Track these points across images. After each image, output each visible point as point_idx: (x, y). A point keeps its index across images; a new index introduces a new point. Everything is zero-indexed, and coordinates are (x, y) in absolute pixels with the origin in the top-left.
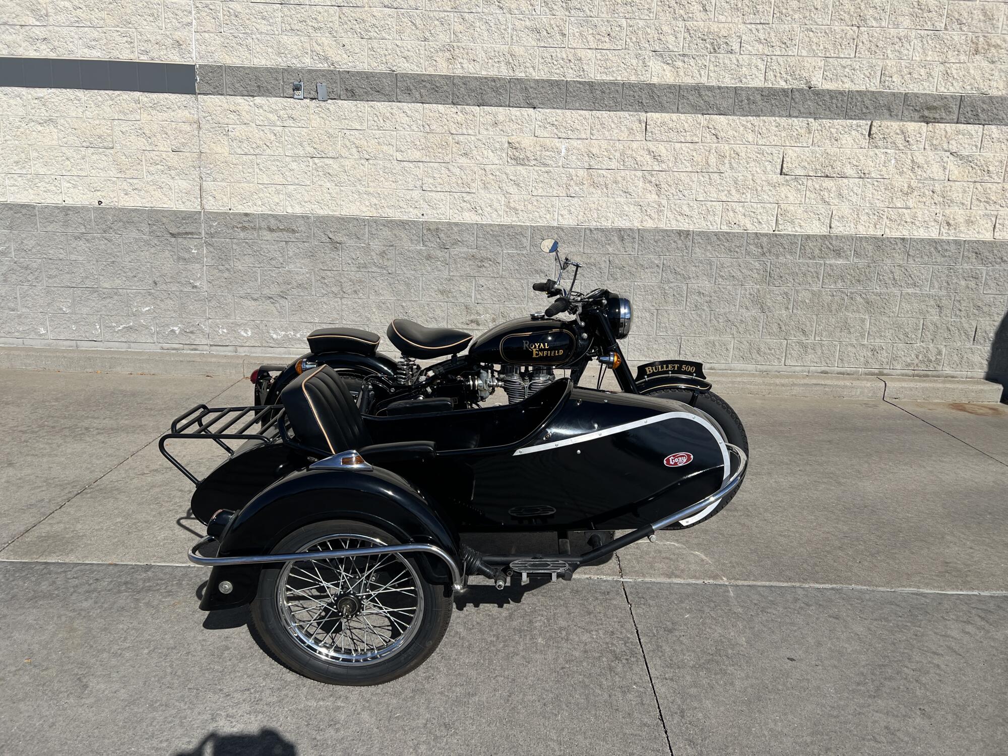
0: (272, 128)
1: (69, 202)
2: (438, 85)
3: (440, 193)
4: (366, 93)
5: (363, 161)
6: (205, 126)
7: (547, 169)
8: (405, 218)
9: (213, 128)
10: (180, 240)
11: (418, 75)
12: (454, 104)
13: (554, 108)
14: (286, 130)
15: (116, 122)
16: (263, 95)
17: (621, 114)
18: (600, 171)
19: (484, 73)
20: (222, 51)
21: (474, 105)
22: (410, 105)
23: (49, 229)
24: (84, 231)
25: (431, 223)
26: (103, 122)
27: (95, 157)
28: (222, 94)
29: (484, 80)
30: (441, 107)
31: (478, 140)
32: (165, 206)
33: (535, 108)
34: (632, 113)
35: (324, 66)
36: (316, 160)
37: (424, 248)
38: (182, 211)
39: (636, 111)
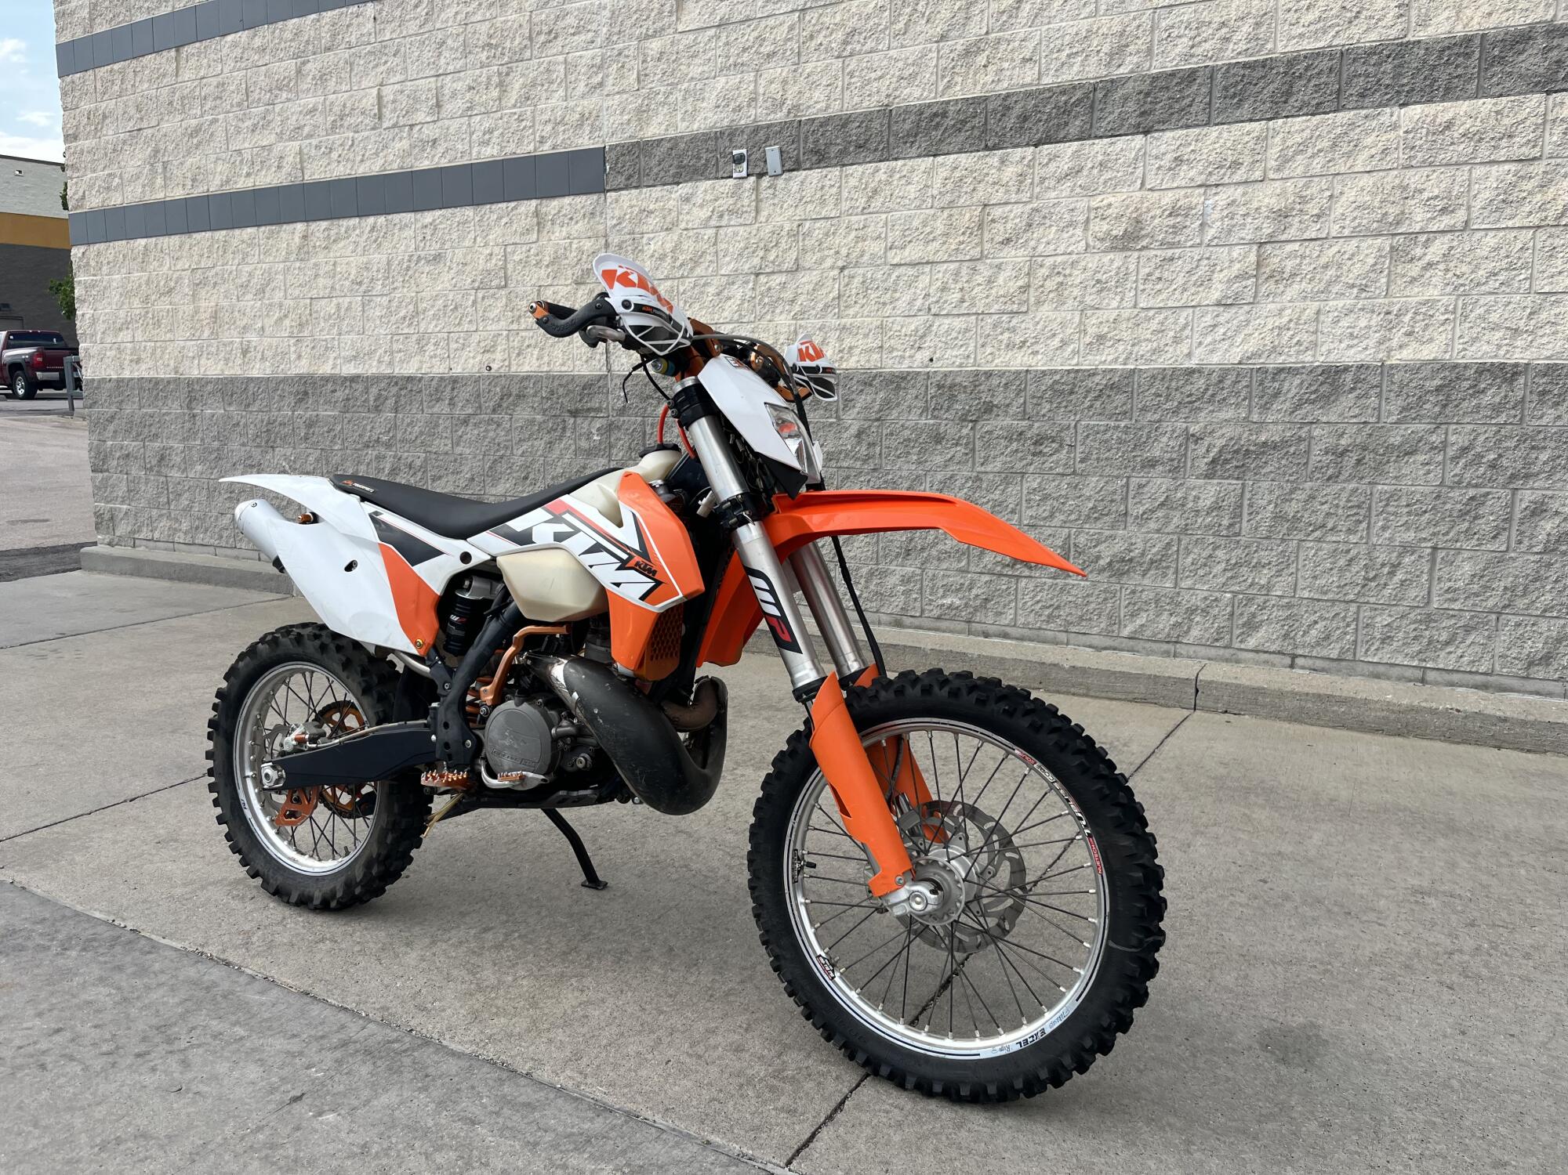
0: (702, 231)
1: (458, 370)
2: (961, 117)
3: (961, 318)
4: (841, 152)
5: (836, 272)
6: (615, 239)
7: (1169, 253)
8: (904, 367)
9: (623, 242)
10: (579, 420)
11: (930, 105)
12: (987, 148)
13: (1188, 127)
14: (721, 231)
15: (509, 249)
16: (690, 180)
17: (1343, 117)
18: (1289, 247)
19: (1047, 80)
20: (639, 119)
21: (1028, 145)
22: (910, 163)
23: (435, 410)
24: (470, 411)
25: (946, 375)
26: (496, 250)
27: (487, 302)
28: (636, 187)
29: (1047, 95)
30: (964, 159)
31: (1033, 210)
32: (564, 369)
33: (1146, 133)
34: (1364, 112)
35: (780, 116)
36: (763, 279)
37: (932, 422)
38: (584, 376)
39: (1379, 106)
